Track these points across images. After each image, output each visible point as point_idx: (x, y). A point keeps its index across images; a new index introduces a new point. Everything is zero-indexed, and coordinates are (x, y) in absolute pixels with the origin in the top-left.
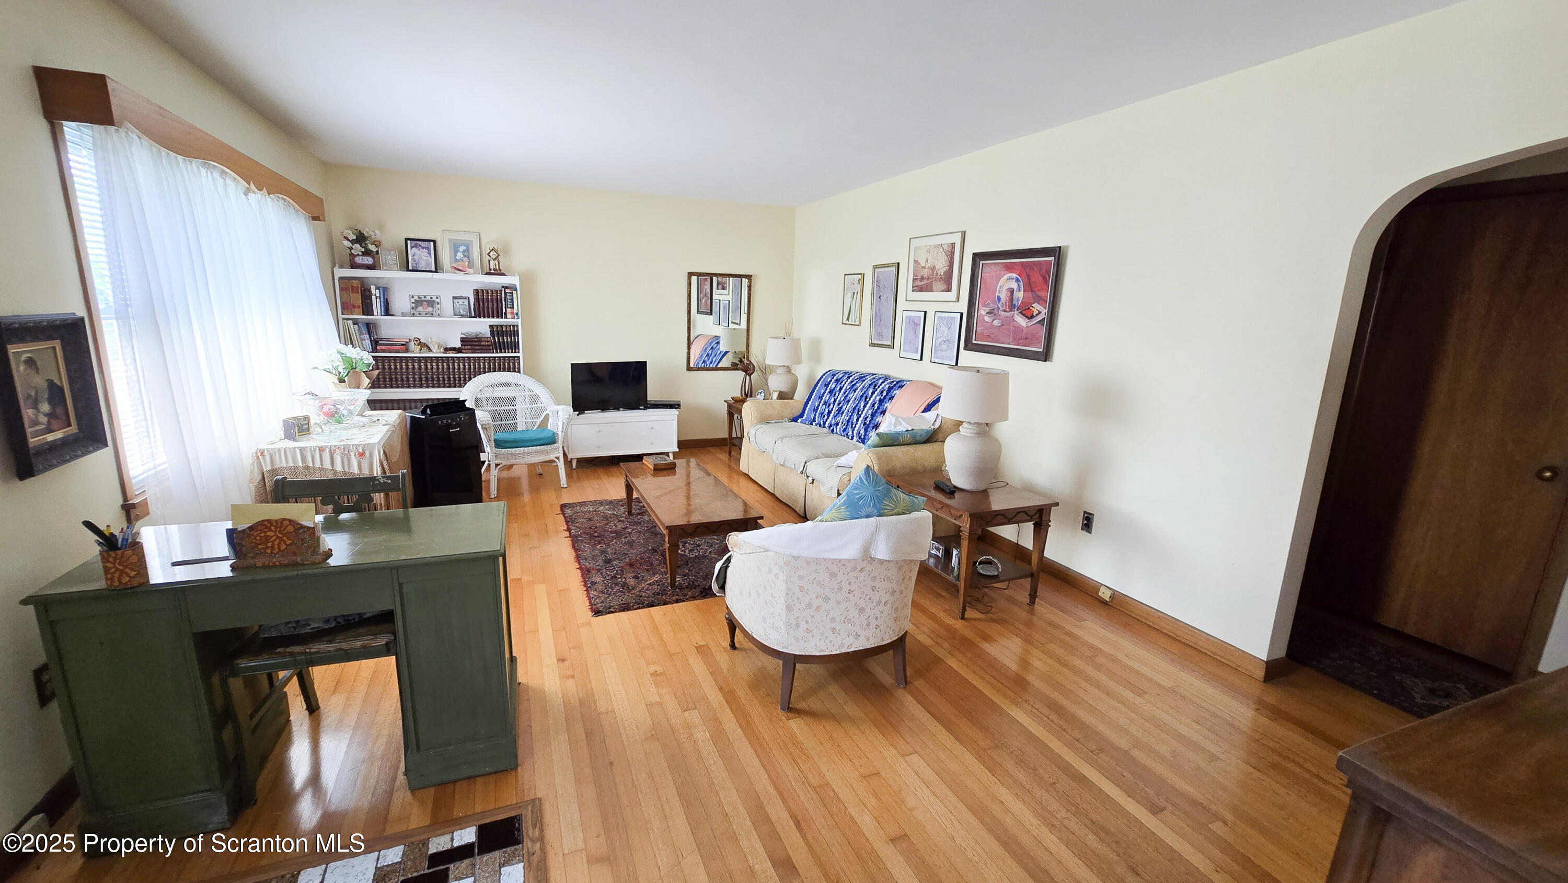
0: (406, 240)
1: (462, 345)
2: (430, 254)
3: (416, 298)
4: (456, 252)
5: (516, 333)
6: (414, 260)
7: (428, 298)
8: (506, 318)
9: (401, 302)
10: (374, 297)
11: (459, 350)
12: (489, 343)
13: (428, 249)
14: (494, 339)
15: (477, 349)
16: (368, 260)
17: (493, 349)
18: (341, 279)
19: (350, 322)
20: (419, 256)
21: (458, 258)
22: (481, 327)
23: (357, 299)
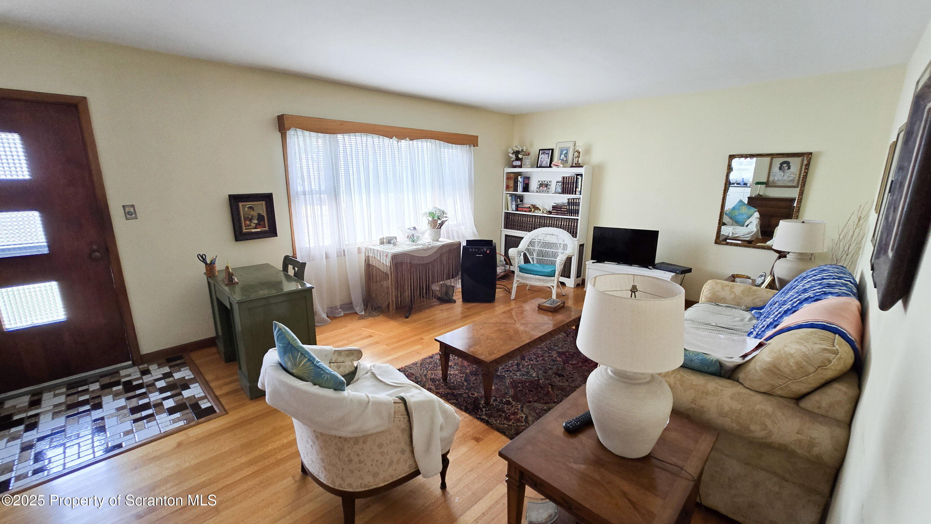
0: (540, 150)
1: (553, 210)
2: (549, 157)
3: (541, 182)
4: (561, 154)
5: (578, 204)
6: (541, 161)
7: (546, 183)
8: (575, 194)
9: (534, 185)
10: (519, 182)
11: (550, 212)
12: (566, 210)
13: (548, 154)
14: (569, 207)
15: (559, 213)
16: (518, 163)
17: (567, 213)
18: (508, 173)
19: (508, 195)
20: (545, 159)
21: (561, 158)
22: (563, 199)
23: (511, 184)
